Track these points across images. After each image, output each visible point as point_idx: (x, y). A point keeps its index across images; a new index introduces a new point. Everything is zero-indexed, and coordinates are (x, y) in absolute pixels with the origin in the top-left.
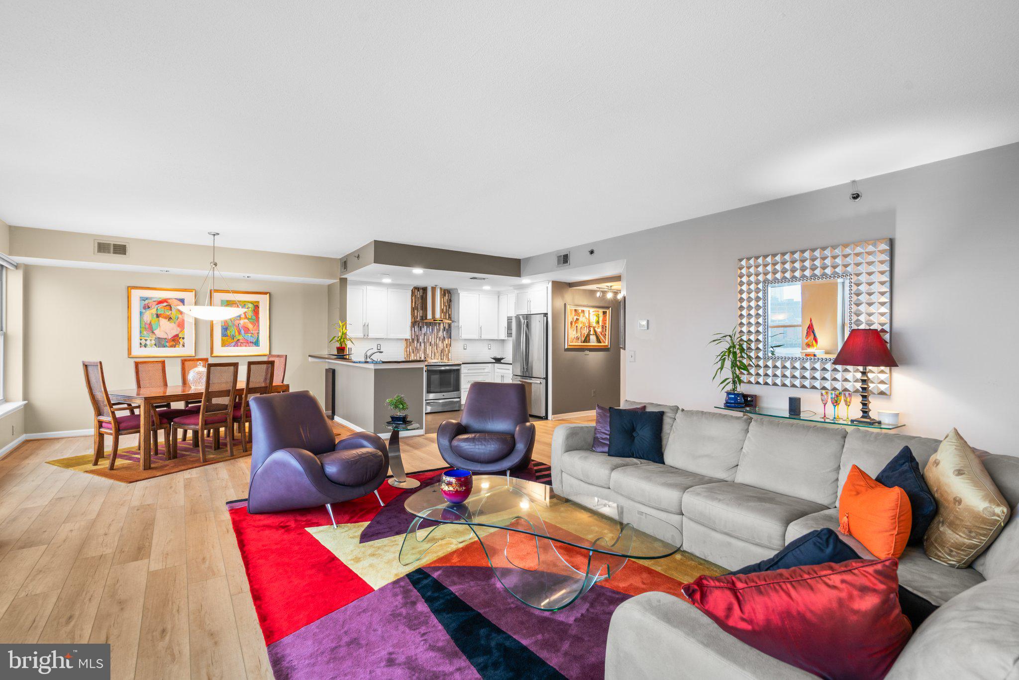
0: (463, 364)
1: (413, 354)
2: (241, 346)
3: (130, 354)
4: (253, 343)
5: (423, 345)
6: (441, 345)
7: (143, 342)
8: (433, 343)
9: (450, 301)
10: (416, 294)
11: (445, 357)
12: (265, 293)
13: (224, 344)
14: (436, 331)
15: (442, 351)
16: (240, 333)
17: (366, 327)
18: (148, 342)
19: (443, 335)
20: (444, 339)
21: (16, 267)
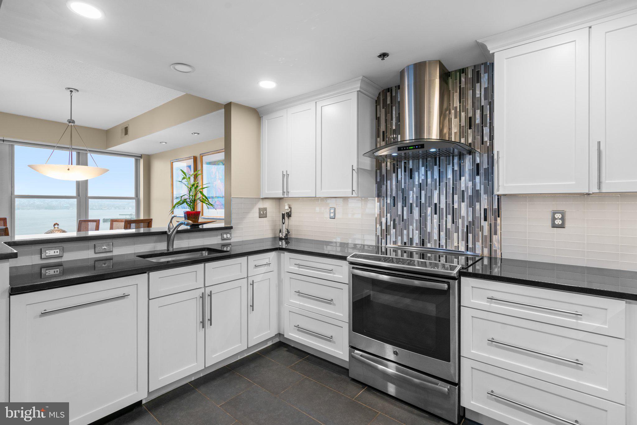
1: (393, 231)
5: (416, 211)
6: (464, 209)
8: (443, 205)
11: (479, 245)
14: (450, 176)
15: (470, 229)
17: (285, 178)
19: (474, 185)
20: (476, 197)
21: (141, 157)
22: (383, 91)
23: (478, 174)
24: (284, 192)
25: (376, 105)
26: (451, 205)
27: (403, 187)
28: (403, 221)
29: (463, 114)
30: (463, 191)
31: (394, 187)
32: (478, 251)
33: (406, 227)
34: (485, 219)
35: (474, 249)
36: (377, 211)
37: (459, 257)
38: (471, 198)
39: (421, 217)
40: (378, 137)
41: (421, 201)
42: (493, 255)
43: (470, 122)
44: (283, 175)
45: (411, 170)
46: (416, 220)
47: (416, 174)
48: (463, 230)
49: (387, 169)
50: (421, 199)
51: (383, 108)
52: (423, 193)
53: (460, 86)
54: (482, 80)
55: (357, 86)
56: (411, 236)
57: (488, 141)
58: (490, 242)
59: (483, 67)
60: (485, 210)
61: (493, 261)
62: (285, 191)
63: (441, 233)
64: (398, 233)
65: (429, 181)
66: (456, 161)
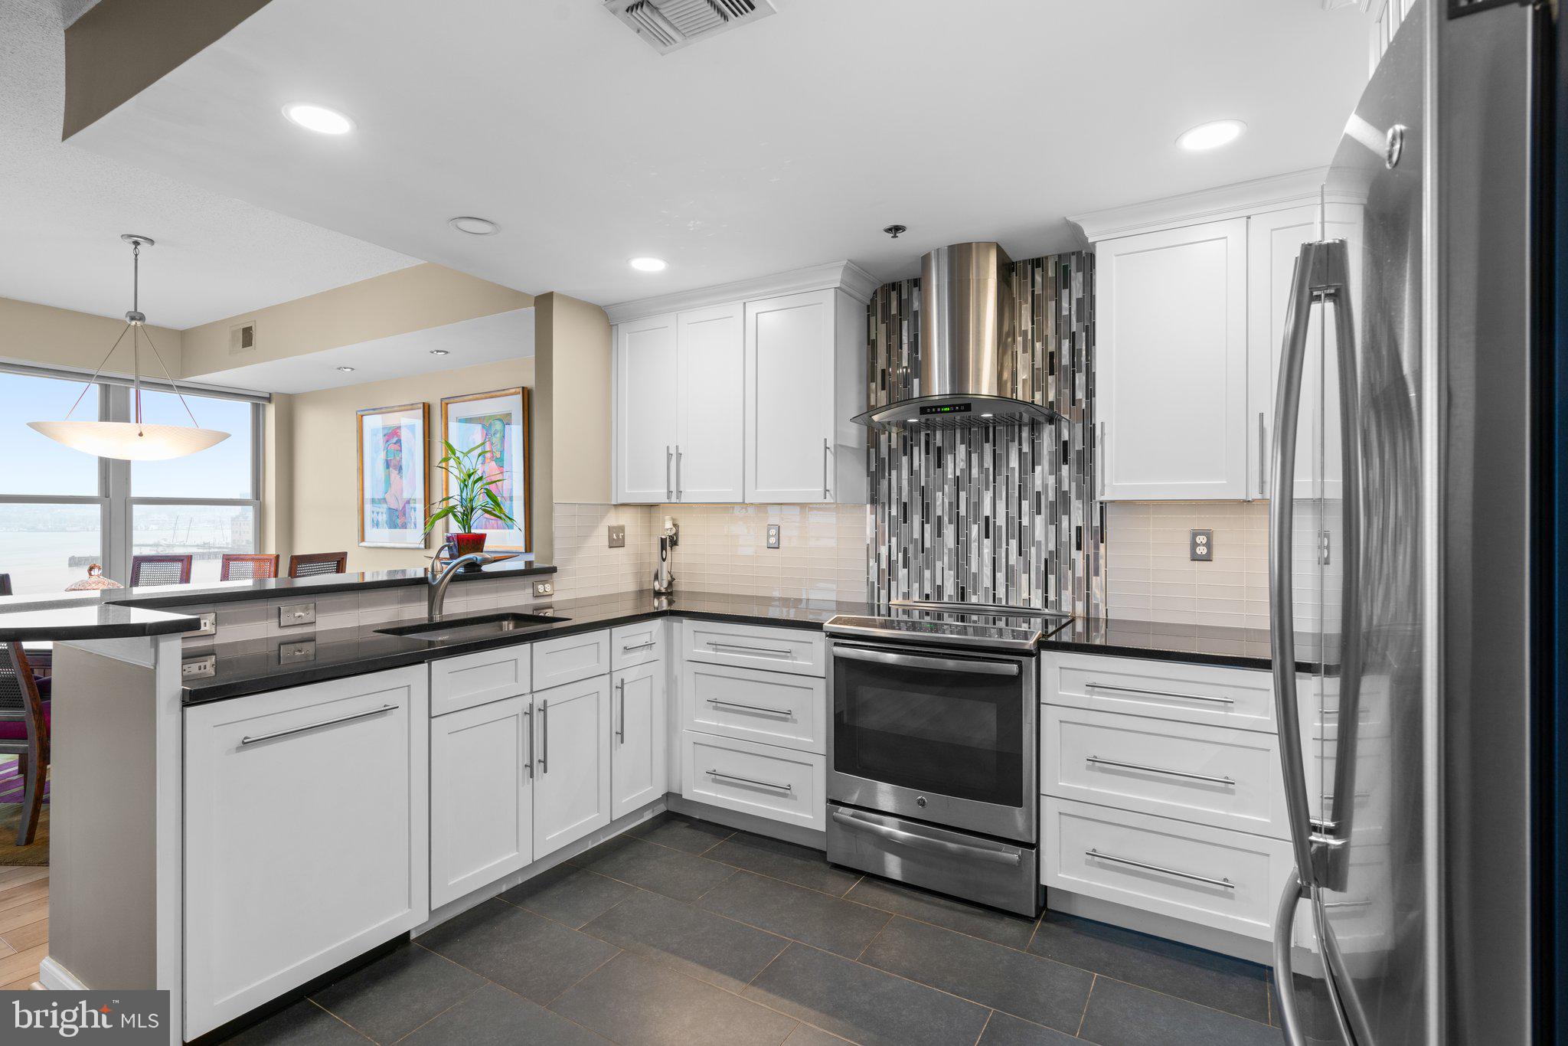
1: (902, 573)
3: (364, 540)
5: (949, 531)
6: (1040, 527)
8: (1001, 521)
11: (1067, 595)
12: (518, 390)
14: (1014, 463)
15: (1051, 565)
19: (1059, 482)
20: (1062, 503)
21: (269, 399)
22: (882, 288)
23: (1065, 461)
24: (670, 492)
25: (868, 315)
26: (1017, 520)
27: (923, 484)
28: (923, 552)
29: (1038, 345)
30: (1039, 494)
31: (905, 484)
32: (1066, 608)
33: (930, 564)
34: (1079, 547)
35: (1058, 603)
36: (870, 532)
37: (1032, 619)
38: (1053, 506)
39: (958, 544)
40: (873, 381)
41: (958, 513)
42: (1092, 615)
43: (1052, 358)
44: (669, 455)
45: (939, 449)
46: (950, 550)
47: (950, 458)
48: (1038, 568)
49: (890, 446)
50: (958, 508)
51: (883, 322)
52: (963, 495)
53: (1033, 292)
54: (1073, 284)
55: (836, 278)
56: (939, 582)
57: (1084, 399)
58: (1088, 589)
59: (1074, 259)
60: (1079, 529)
61: (1092, 624)
62: (673, 488)
63: (998, 575)
64: (912, 575)
65: (975, 471)
66: (1025, 434)
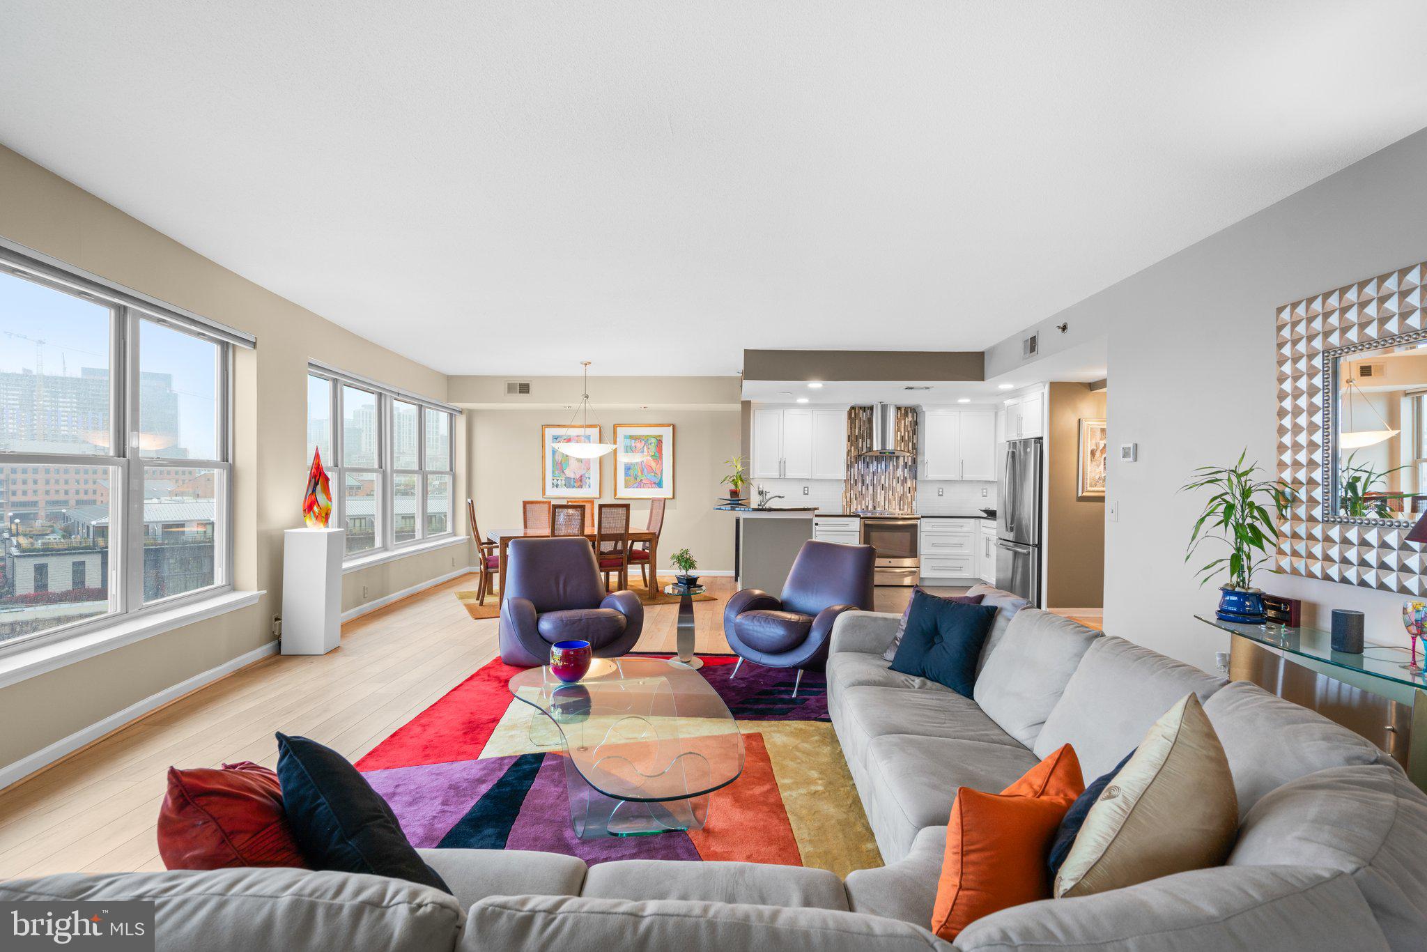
0: (923, 517)
2: (644, 487)
3: (545, 494)
4: (655, 483)
5: (871, 488)
6: (899, 488)
7: (555, 482)
8: (887, 485)
9: (916, 423)
10: (861, 416)
11: (906, 507)
12: (669, 425)
13: (627, 486)
14: (891, 468)
16: (642, 473)
17: (782, 463)
18: (559, 483)
19: (904, 473)
20: (905, 479)
21: (461, 412)
23: (906, 468)
24: (781, 474)
26: (892, 485)
27: (862, 473)
28: (862, 495)
36: (845, 489)
41: (873, 483)
43: (902, 438)
44: (780, 462)
45: (868, 462)
47: (871, 465)
49: (851, 460)
50: (873, 481)
52: (875, 477)
53: (897, 417)
54: (909, 416)
57: (911, 450)
58: (912, 505)
60: (910, 488)
65: (879, 471)
66: (895, 459)
